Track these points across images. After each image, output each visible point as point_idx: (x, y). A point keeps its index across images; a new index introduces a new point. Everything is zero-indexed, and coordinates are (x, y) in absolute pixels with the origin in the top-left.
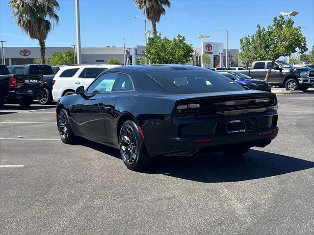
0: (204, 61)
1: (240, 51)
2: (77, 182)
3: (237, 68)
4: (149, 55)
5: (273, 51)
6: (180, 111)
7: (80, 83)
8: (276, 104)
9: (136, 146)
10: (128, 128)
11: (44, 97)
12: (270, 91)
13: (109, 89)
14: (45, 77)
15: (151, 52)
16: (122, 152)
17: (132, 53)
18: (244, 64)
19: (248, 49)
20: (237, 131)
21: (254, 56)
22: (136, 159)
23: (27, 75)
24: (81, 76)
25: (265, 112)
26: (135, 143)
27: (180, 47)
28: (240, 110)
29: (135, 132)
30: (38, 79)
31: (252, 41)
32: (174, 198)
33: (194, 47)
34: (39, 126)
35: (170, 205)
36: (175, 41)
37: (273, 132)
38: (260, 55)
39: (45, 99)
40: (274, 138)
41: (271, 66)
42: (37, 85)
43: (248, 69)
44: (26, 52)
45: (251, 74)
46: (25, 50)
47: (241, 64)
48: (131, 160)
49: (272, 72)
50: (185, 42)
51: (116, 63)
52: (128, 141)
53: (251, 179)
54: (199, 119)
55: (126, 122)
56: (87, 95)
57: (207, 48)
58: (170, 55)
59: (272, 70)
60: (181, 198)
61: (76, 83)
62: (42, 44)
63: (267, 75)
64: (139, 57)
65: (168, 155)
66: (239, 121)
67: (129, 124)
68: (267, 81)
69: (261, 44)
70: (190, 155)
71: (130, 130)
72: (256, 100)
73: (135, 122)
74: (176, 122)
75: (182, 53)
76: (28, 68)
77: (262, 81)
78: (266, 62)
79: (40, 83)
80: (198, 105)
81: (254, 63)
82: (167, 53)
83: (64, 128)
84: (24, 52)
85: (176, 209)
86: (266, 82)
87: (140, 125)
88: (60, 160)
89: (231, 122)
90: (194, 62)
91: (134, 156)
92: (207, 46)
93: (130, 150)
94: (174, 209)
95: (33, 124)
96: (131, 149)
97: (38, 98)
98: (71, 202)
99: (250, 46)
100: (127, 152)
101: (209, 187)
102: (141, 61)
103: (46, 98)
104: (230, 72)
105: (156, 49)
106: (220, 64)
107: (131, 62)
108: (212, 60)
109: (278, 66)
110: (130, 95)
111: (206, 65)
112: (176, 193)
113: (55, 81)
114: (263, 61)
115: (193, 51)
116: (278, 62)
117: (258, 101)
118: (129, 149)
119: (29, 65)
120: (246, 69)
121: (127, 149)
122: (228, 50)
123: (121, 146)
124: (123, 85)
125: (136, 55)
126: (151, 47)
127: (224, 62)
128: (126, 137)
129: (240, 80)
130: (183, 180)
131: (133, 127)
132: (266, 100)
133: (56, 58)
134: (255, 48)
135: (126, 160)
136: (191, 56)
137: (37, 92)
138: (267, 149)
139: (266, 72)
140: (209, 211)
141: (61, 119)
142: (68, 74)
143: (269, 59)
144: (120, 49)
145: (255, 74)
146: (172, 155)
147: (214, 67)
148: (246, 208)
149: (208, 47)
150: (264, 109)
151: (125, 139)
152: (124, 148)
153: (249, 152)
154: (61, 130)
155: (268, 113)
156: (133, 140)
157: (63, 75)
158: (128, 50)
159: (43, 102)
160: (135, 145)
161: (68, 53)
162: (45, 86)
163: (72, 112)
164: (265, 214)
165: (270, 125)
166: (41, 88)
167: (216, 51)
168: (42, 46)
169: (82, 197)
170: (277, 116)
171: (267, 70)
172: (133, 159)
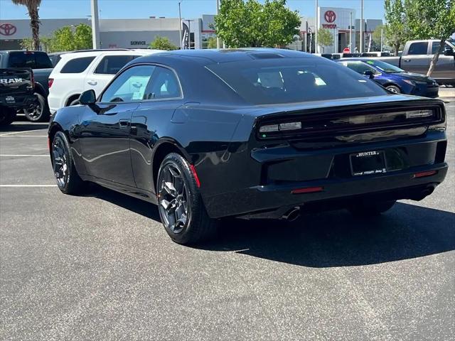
0: (321, 41)
1: (385, 22)
2: (78, 266)
3: (379, 54)
4: (222, 32)
5: (443, 22)
6: (264, 136)
7: (96, 83)
8: (443, 121)
9: (186, 200)
10: (171, 167)
11: (36, 108)
12: (436, 94)
13: (139, 95)
14: (36, 73)
15: (226, 25)
16: (163, 211)
17: (194, 28)
18: (391, 45)
19: (399, 19)
20: (370, 172)
21: (409, 31)
22: (187, 223)
23: (3, 70)
24: (99, 70)
25: (424, 135)
26: (185, 195)
27: (276, 17)
28: (379, 133)
29: (184, 174)
30: (24, 77)
31: (406, 4)
32: (252, 297)
33: (303, 17)
34: (23, 160)
35: (244, 311)
36: (268, 5)
37: (437, 171)
38: (420, 29)
39: (38, 113)
40: (439, 183)
41: (438, 49)
42: (23, 87)
43: (397, 55)
44: (9, 29)
45: (403, 63)
46: (7, 25)
47: (386, 46)
48: (179, 226)
49: (441, 59)
50: (285, 7)
51: (165, 47)
52: (173, 191)
53: (394, 260)
54: (300, 150)
55: (169, 156)
56: (101, 106)
57: (327, 17)
58: (259, 31)
59: (442, 56)
60: (264, 298)
61: (89, 83)
62: (34, 14)
63: (432, 64)
64: (207, 36)
65: (246, 218)
66: (375, 153)
67: (173, 159)
68: (431, 75)
69: (421, 10)
70: (284, 217)
71: (175, 170)
72: (407, 113)
73: (184, 157)
74: (258, 156)
75: (280, 26)
76: (6, 57)
77: (422, 75)
78: (430, 42)
79: (27, 85)
80: (298, 125)
81: (409, 43)
82: (253, 27)
83: (62, 166)
84: (5, 29)
85: (255, 319)
86: (430, 78)
87: (192, 162)
88: (52, 224)
89: (360, 155)
90: (303, 43)
91: (183, 219)
92: (326, 14)
93: (175, 208)
94: (250, 320)
95: (12, 158)
96: (177, 205)
97: (24, 110)
98: (62, 306)
99: (403, 14)
100: (171, 211)
101: (317, 277)
102: (210, 42)
103: (40, 111)
104: (365, 61)
105: (234, 20)
106: (350, 46)
107: (193, 45)
108: (336, 39)
109: (451, 48)
110: (174, 106)
111: (325, 48)
112: (257, 288)
113: (52, 80)
114: (426, 41)
115: (299, 24)
116: (451, 41)
117: (409, 114)
118: (174, 206)
119: (7, 52)
120: (395, 54)
121: (170, 205)
122: (363, 20)
123: (159, 200)
124: (164, 88)
125: (202, 31)
126: (225, 16)
127: (357, 43)
128: (169, 185)
129: (382, 75)
130: (272, 262)
131: (181, 165)
132: (426, 114)
133: (62, 38)
134: (411, 16)
135: (170, 226)
136: (297, 32)
137: (21, 100)
138: (427, 202)
139: (429, 60)
140: (315, 324)
141: (56, 149)
142: (76, 67)
143: (436, 37)
144: (174, 20)
145: (409, 64)
146: (251, 217)
147: (340, 52)
148: (383, 318)
149: (329, 15)
150: (422, 130)
151: (167, 187)
152: (165, 204)
153: (393, 207)
154: (57, 169)
155: (428, 137)
156: (180, 189)
157: (66, 70)
158: (187, 23)
159: (34, 118)
160: (184, 198)
161: (81, 29)
162: (37, 89)
163: (76, 137)
164: (419, 328)
165: (432, 158)
166: (30, 93)
167: (342, 24)
168: (33, 17)
169: (84, 296)
170: (445, 143)
171: (432, 56)
172: (181, 223)
